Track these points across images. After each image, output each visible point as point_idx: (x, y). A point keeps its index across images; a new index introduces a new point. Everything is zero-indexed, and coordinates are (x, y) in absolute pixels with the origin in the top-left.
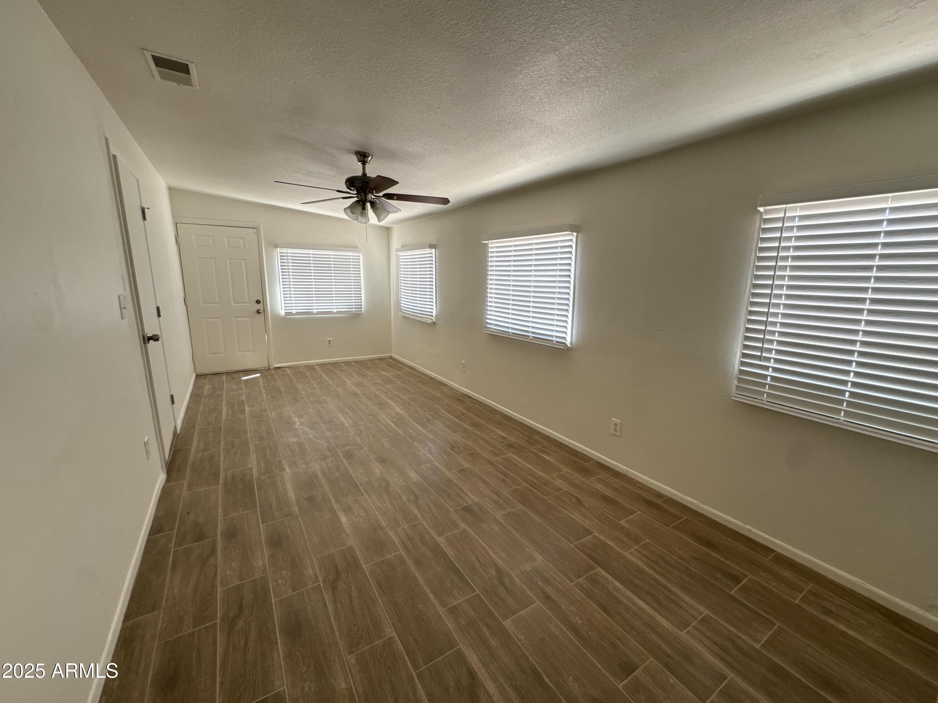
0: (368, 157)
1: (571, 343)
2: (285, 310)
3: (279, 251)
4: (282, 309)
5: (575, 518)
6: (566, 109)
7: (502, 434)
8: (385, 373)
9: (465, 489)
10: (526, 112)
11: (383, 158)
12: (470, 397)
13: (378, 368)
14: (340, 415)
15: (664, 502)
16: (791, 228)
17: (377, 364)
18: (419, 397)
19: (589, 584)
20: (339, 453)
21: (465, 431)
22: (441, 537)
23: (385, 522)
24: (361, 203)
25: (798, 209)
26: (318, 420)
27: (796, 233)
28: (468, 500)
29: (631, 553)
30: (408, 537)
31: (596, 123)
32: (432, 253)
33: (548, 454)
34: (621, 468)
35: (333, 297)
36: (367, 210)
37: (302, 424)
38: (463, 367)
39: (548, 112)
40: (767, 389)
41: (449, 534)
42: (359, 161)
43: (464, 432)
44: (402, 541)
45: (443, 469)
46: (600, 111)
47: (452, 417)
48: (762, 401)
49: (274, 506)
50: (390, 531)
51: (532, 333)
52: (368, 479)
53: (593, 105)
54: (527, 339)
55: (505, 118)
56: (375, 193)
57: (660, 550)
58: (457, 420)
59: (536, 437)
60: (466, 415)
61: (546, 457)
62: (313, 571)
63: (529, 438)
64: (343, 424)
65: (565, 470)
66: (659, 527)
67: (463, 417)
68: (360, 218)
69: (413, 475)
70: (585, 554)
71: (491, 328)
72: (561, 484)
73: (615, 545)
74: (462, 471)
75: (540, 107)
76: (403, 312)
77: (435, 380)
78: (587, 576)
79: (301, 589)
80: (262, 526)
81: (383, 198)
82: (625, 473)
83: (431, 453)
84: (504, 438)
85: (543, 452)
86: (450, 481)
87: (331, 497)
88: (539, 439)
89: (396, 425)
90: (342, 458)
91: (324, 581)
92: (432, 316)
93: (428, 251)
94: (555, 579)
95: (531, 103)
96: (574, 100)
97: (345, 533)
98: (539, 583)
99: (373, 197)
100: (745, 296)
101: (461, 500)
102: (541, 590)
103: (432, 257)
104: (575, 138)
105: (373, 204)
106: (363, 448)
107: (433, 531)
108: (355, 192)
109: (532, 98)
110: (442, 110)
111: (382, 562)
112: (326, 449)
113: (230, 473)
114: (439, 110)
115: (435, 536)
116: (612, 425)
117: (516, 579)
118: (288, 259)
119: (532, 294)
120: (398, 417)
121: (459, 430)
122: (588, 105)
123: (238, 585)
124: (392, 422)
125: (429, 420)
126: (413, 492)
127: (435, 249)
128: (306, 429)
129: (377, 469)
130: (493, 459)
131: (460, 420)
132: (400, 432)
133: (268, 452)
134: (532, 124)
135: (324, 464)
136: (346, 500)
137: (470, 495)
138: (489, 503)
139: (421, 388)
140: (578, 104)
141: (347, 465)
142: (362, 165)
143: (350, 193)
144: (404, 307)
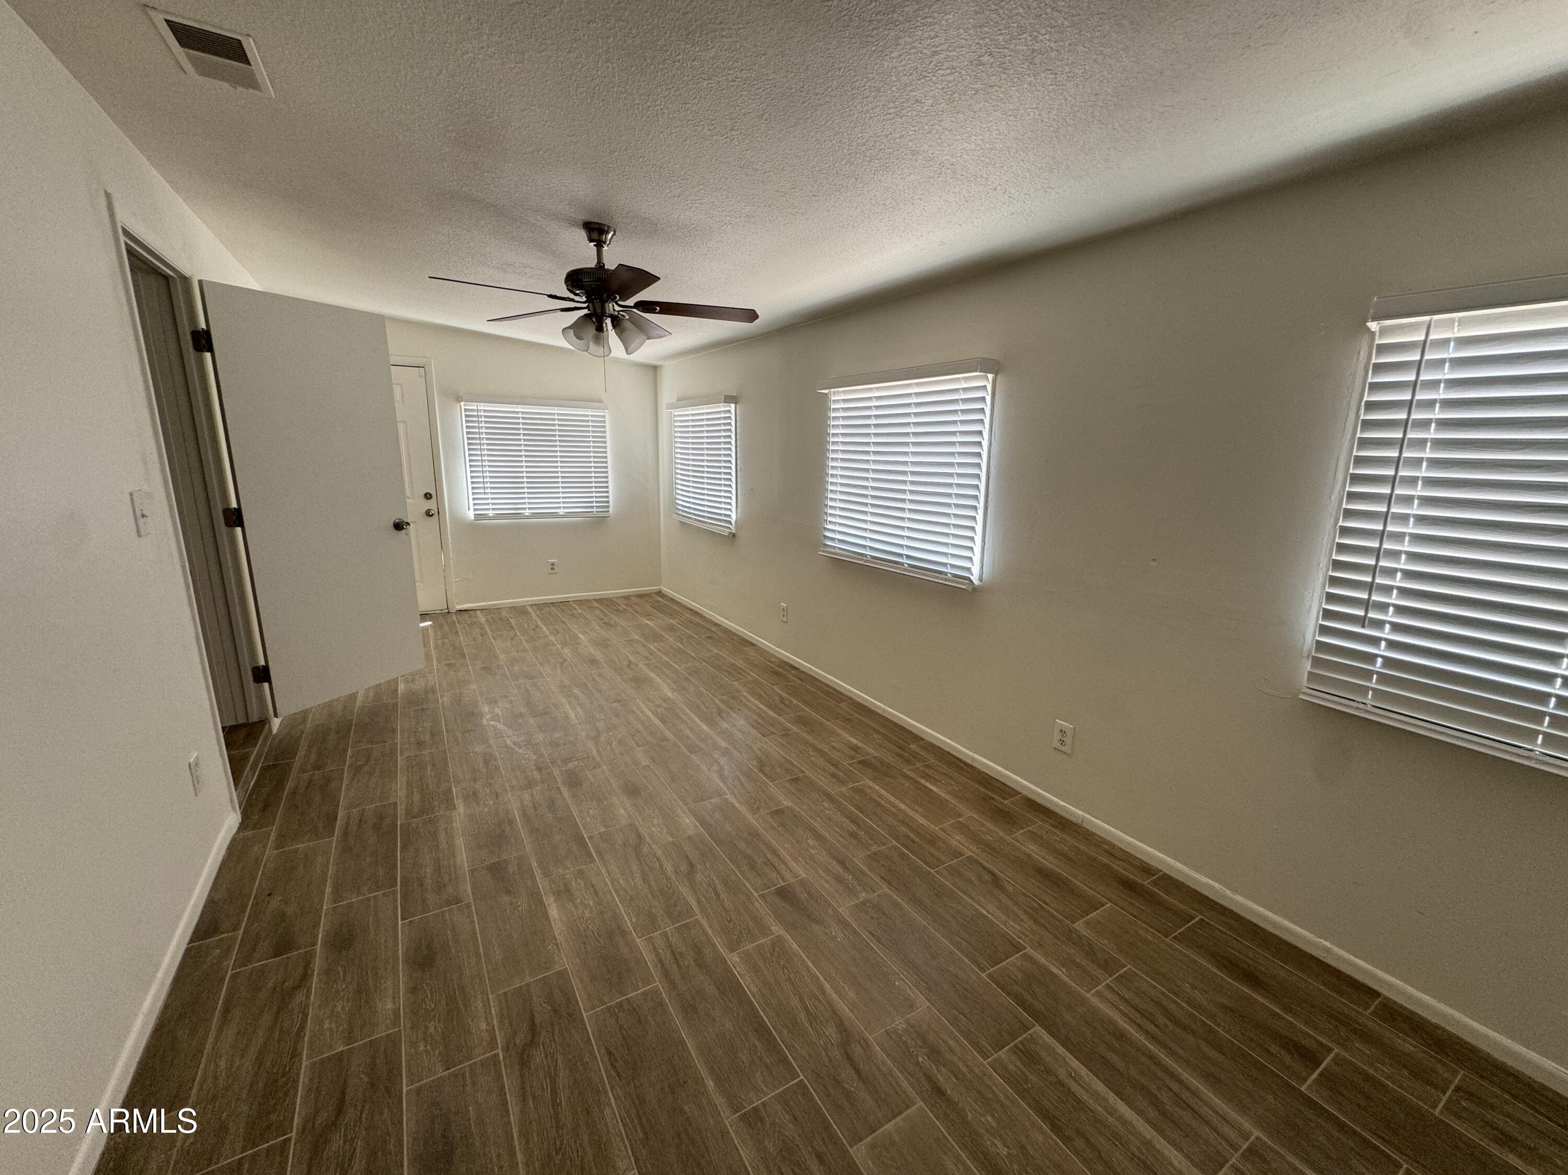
0: (607, 232)
1: (981, 579)
2: (475, 510)
3: (463, 408)
4: (469, 509)
5: (990, 916)
6: (984, 126)
7: (852, 739)
8: (648, 622)
9: (783, 853)
10: (904, 133)
11: (634, 235)
12: (795, 668)
13: (636, 612)
14: (564, 701)
15: (1155, 883)
16: (1439, 364)
17: (635, 604)
18: (705, 666)
19: (1018, 1063)
20: (556, 773)
21: (786, 734)
22: (735, 953)
23: (631, 920)
24: (594, 319)
25: (1456, 324)
26: (523, 710)
27: (1448, 373)
28: (788, 876)
29: (1099, 994)
30: (673, 953)
31: (1043, 156)
32: (729, 411)
33: (935, 781)
34: (1073, 814)
35: (558, 487)
36: (605, 333)
37: (495, 717)
38: (784, 615)
39: (947, 132)
40: (1373, 683)
41: (749, 947)
42: (591, 240)
43: (783, 735)
44: (661, 961)
45: (743, 809)
46: (1052, 129)
47: (762, 706)
48: (1361, 706)
49: (428, 882)
50: (639, 937)
51: (908, 557)
52: (603, 829)
53: (1040, 115)
54: (899, 569)
55: (863, 148)
56: (620, 300)
57: (1155, 987)
58: (771, 713)
59: (913, 747)
60: (787, 702)
61: (932, 788)
62: (488, 1025)
63: (901, 748)
64: (567, 717)
65: (968, 813)
66: (1149, 937)
67: (781, 706)
68: (592, 346)
69: (687, 821)
70: (1009, 994)
71: (834, 547)
72: (960, 842)
73: (1067, 976)
74: (778, 813)
75: (932, 123)
76: (680, 515)
77: (735, 634)
78: (1016, 1046)
79: (461, 1062)
80: (402, 924)
81: (635, 310)
82: (1080, 822)
83: (722, 777)
84: (856, 749)
85: (928, 777)
86: (756, 835)
87: (535, 864)
88: (918, 750)
89: (663, 721)
90: (560, 784)
91: (507, 1049)
92: (730, 522)
93: (722, 407)
94: (952, 1050)
95: (914, 113)
96: (1002, 105)
97: (554, 941)
98: (920, 1059)
99: (617, 308)
100: (1332, 498)
101: (774, 875)
102: (925, 1074)
103: (729, 418)
104: (999, 188)
105: (617, 322)
106: (599, 767)
107: (719, 940)
108: (584, 299)
109: (917, 101)
110: (741, 133)
111: (620, 1005)
112: (534, 768)
113: (355, 812)
114: (733, 133)
115: (723, 951)
116: (1057, 731)
117: (878, 1048)
118: (478, 422)
119: (909, 487)
120: (664, 705)
121: (773, 730)
122: (1029, 114)
123: (341, 1051)
124: (655, 714)
125: (720, 712)
126: (687, 857)
127: (736, 403)
128: (500, 726)
129: (623, 808)
130: (834, 789)
131: (776, 713)
132: (668, 733)
133: (429, 771)
134: (916, 160)
135: (526, 796)
136: (560, 870)
137: (793, 864)
138: (826, 881)
139: (710, 651)
140: (1010, 113)
141: (568, 800)
142: (595, 248)
143: (573, 300)
144: (682, 506)
